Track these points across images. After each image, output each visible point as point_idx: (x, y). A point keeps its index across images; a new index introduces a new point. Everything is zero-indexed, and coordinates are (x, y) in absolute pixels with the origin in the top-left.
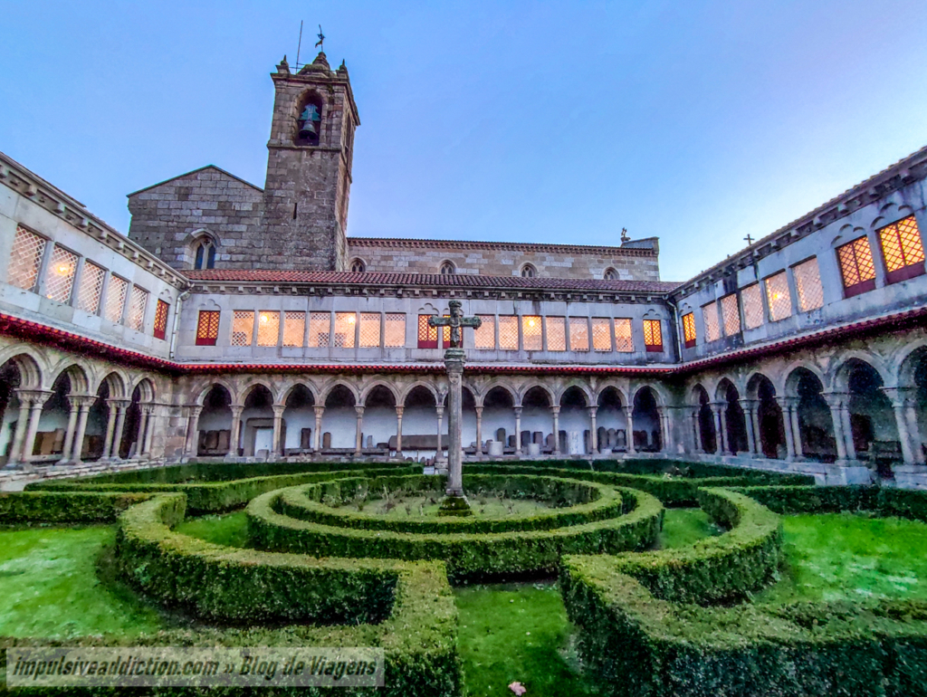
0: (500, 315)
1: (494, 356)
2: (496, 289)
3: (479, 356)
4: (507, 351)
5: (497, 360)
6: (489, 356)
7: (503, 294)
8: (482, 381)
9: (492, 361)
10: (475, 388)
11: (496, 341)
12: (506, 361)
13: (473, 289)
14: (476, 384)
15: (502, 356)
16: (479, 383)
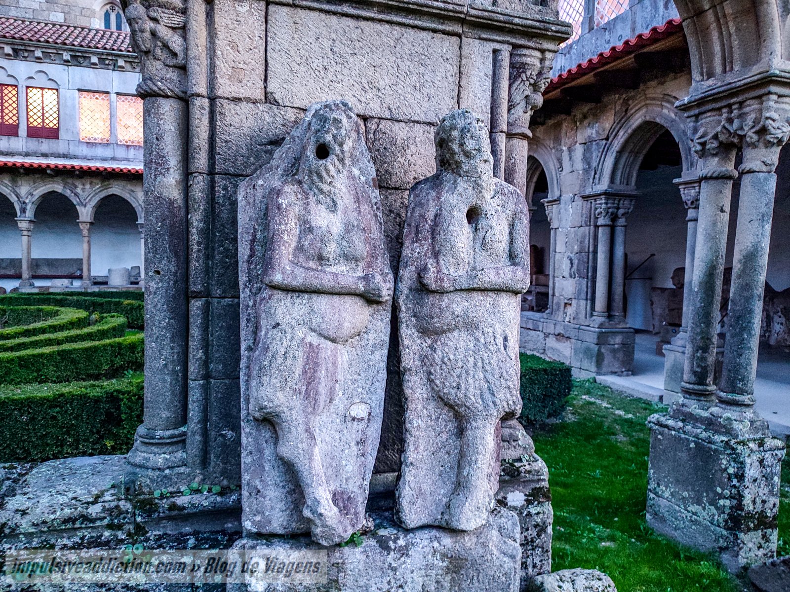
0: (118, 94)
1: (108, 153)
2: (108, 54)
3: (84, 151)
4: (128, 146)
5: (113, 159)
6: (100, 152)
7: (121, 62)
8: (88, 186)
9: (104, 160)
10: (76, 195)
11: (112, 130)
12: (128, 160)
13: (71, 50)
14: (79, 190)
15: (121, 153)
16: (83, 190)
